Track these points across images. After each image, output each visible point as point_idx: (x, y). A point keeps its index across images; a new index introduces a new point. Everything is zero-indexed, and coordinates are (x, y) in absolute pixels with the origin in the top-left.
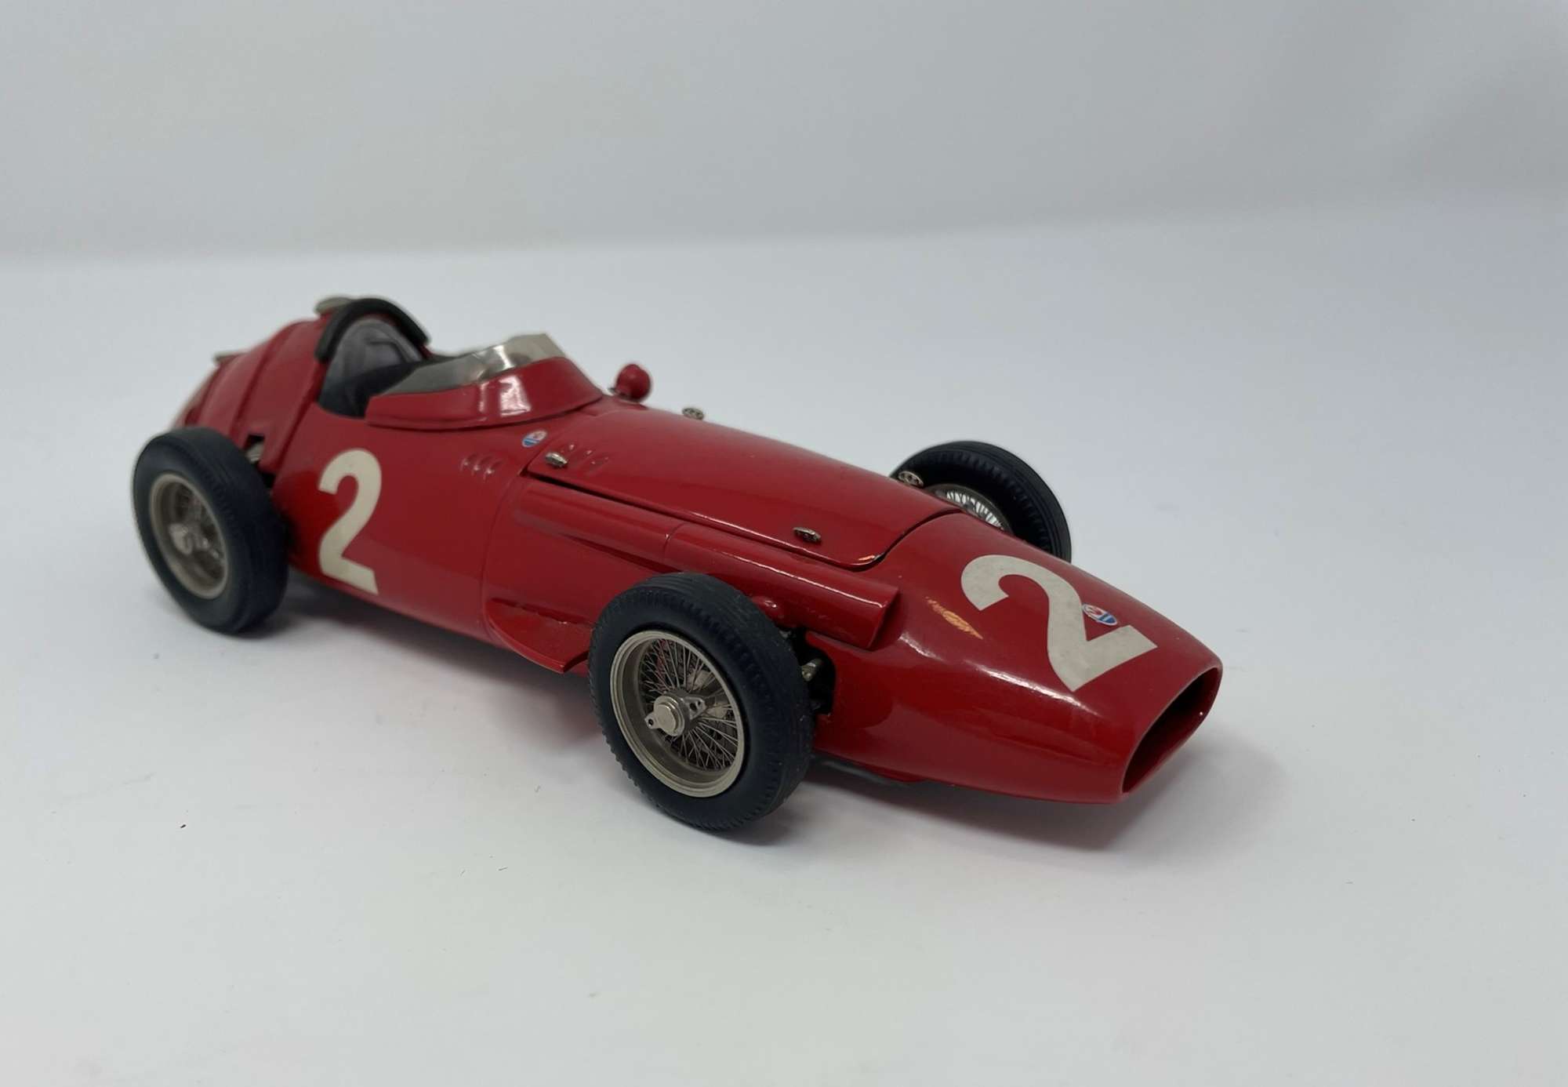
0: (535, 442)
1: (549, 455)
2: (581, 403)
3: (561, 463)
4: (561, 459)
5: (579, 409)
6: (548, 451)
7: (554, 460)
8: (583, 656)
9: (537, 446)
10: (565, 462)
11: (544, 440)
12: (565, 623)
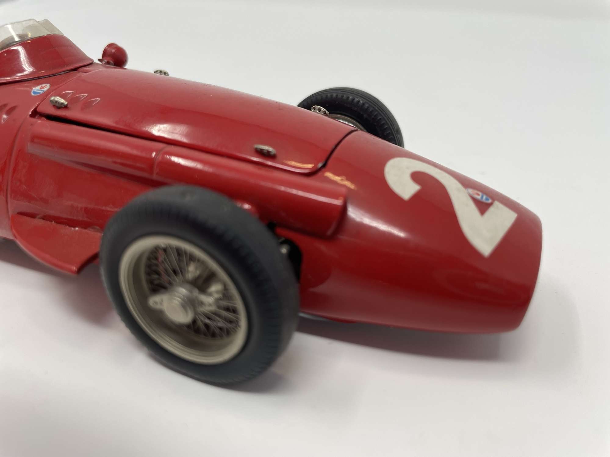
0: (41, 92)
1: (52, 98)
2: (77, 65)
3: (62, 104)
4: (62, 101)
5: (76, 69)
6: (51, 96)
7: (56, 102)
8: (95, 257)
9: (42, 94)
10: (66, 103)
11: (48, 90)
12: (77, 229)
